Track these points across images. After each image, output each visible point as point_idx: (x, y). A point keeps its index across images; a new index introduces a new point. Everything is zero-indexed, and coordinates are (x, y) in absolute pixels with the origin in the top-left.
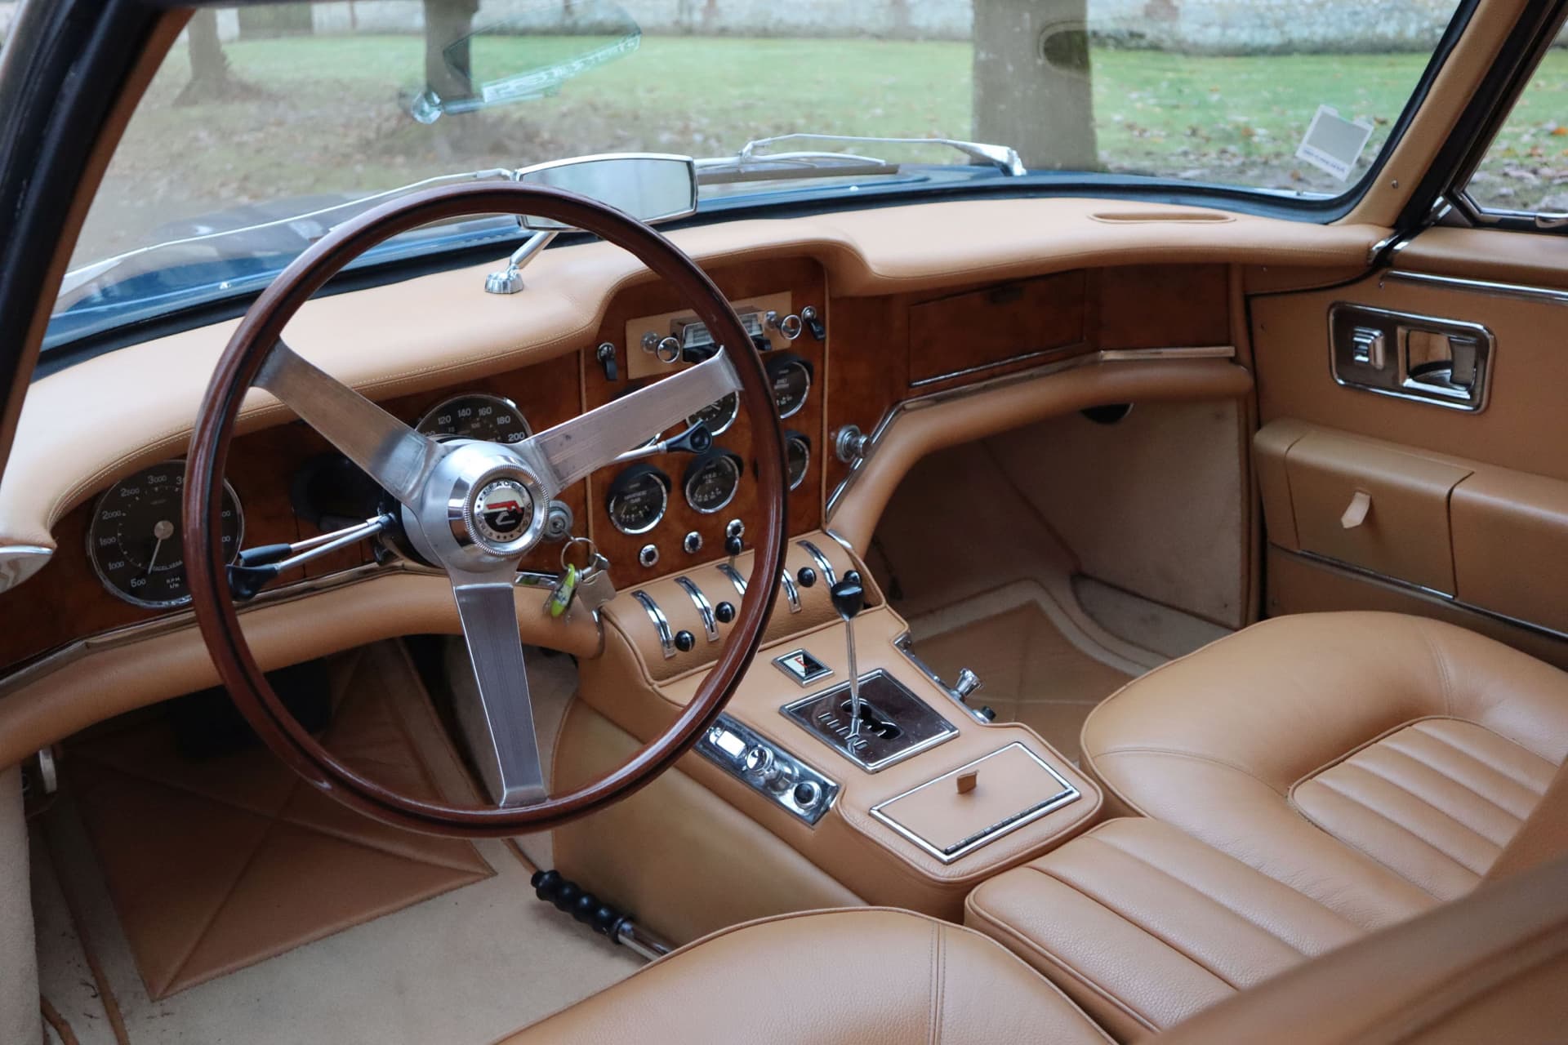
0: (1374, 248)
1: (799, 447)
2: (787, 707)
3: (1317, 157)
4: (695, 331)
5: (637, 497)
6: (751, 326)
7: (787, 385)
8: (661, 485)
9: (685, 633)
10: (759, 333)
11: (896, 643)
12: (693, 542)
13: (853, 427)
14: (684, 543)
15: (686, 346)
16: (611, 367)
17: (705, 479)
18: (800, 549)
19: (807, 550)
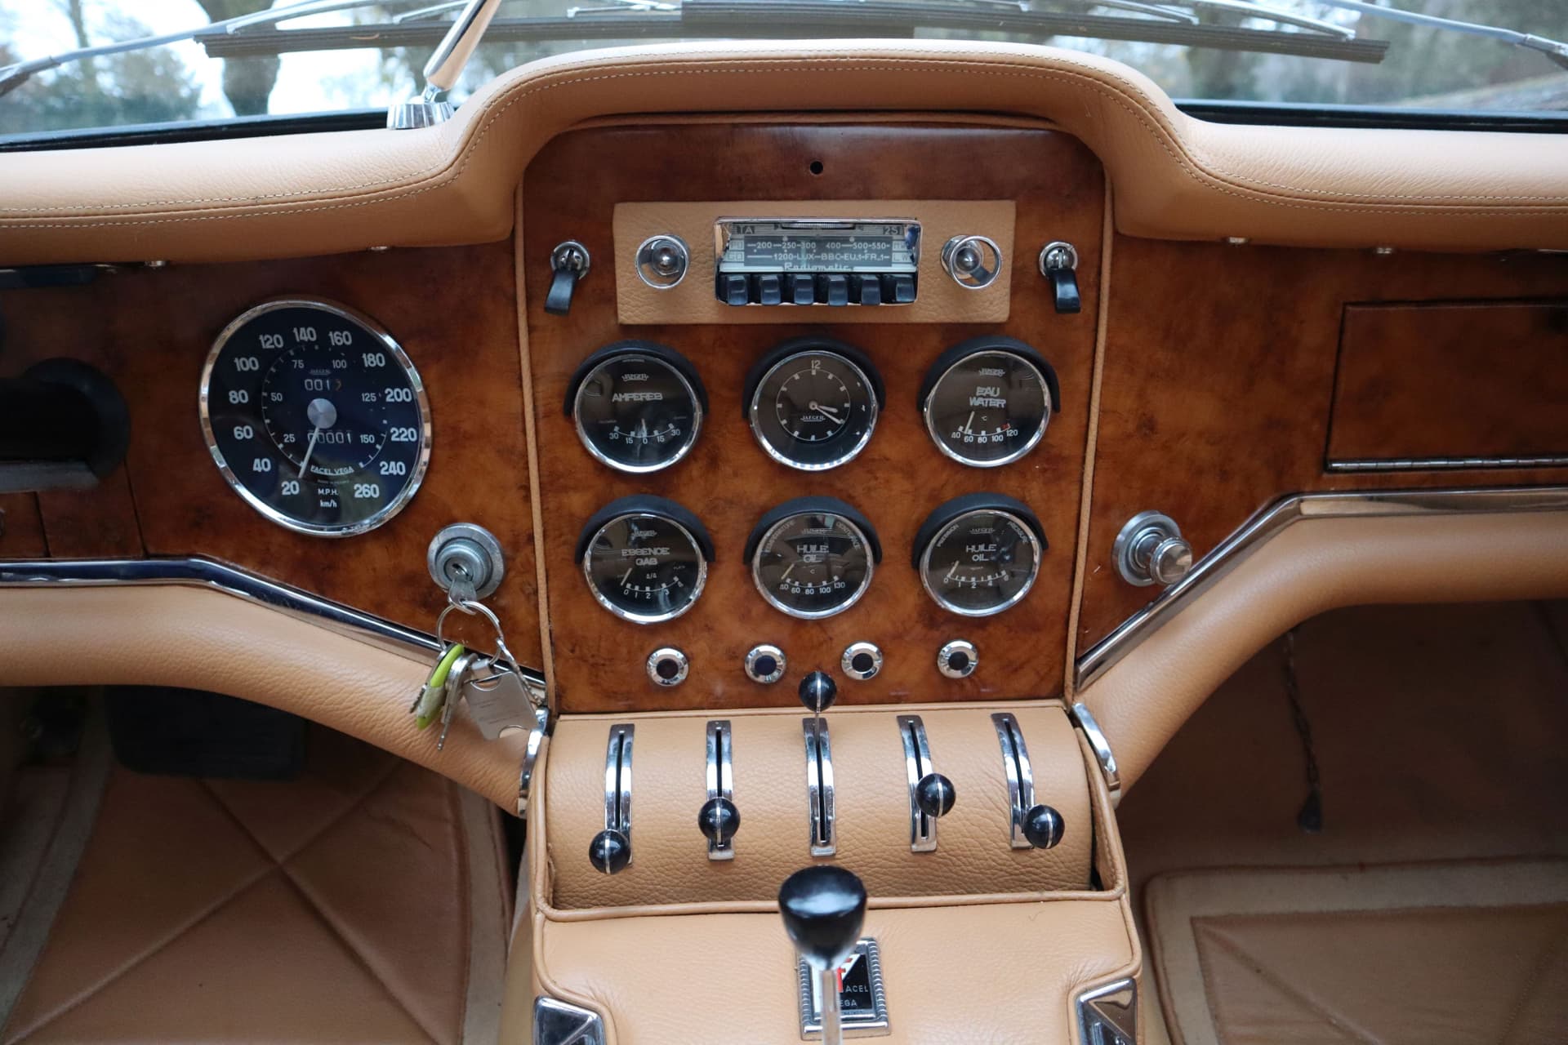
1: (1018, 531)
4: (749, 240)
5: (652, 556)
6: (889, 252)
7: (1003, 402)
8: (695, 545)
9: (614, 836)
10: (911, 269)
11: (1083, 998)
12: (765, 665)
13: (1168, 520)
14: (745, 661)
15: (725, 268)
16: (562, 290)
17: (801, 554)
18: (991, 729)
19: (1001, 736)
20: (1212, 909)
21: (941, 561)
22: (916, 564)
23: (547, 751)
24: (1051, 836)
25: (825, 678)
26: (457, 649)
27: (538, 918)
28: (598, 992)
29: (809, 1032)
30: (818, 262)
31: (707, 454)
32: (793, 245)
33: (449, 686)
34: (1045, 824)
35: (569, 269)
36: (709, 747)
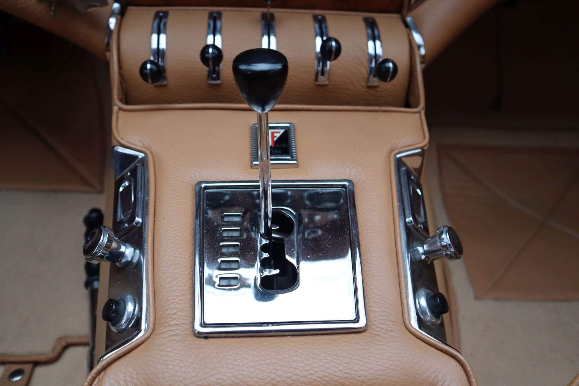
9: (152, 62)
11: (398, 156)
18: (362, 25)
19: (367, 28)
24: (390, 75)
27: (115, 108)
28: (145, 144)
29: (255, 164)
34: (388, 69)
36: (209, 26)
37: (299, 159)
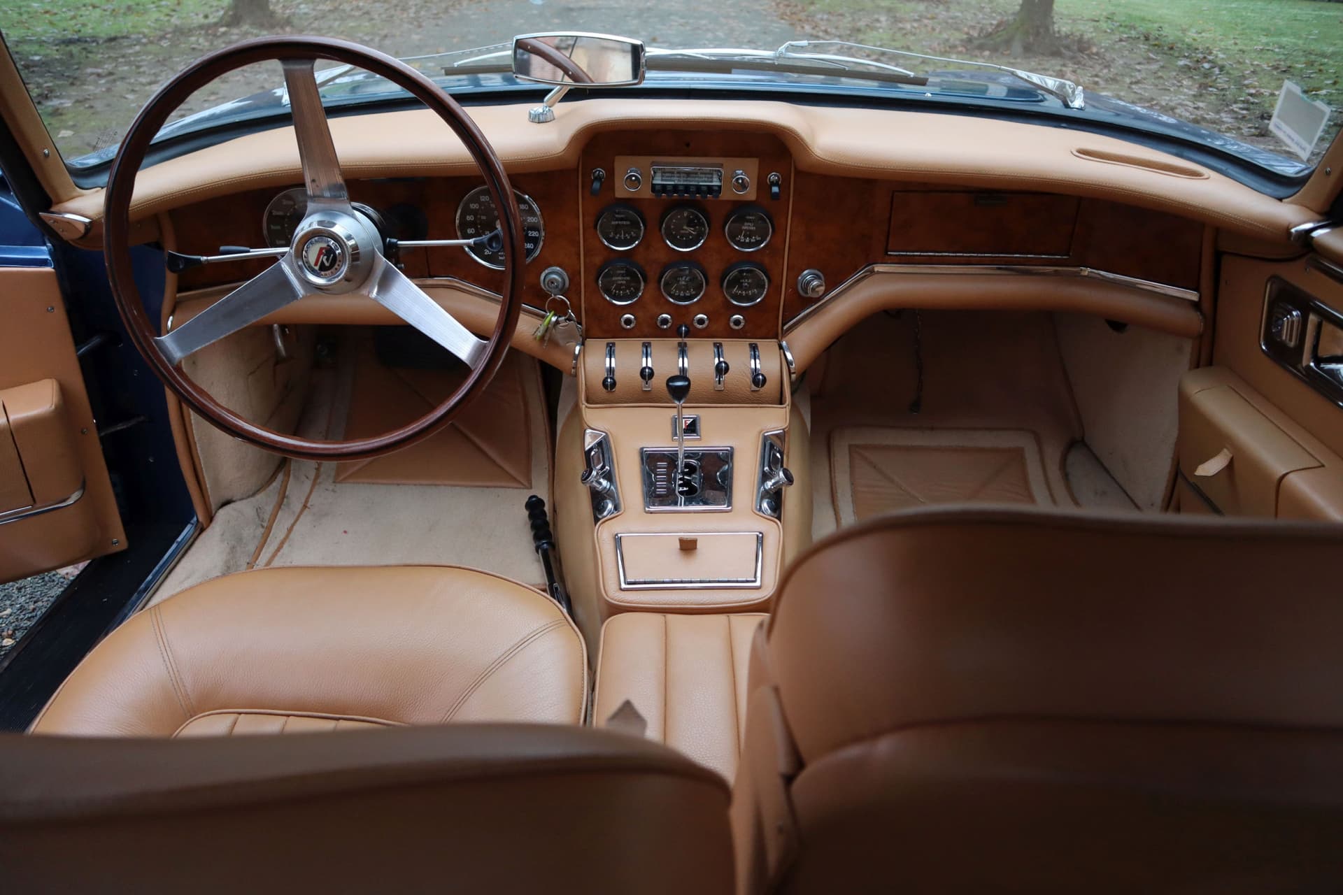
0: (1293, 230)
1: (760, 275)
2: (645, 449)
3: (1285, 132)
4: (662, 173)
5: (624, 280)
6: (712, 178)
7: (755, 228)
8: (639, 275)
9: (611, 378)
10: (718, 184)
11: (766, 434)
12: (665, 321)
13: (816, 272)
14: (657, 319)
15: (655, 182)
16: (596, 185)
17: (679, 281)
18: (748, 349)
19: (751, 351)
20: (859, 441)
21: (731, 284)
22: (721, 286)
23: (583, 351)
24: (762, 384)
25: (685, 327)
26: (552, 313)
27: (584, 407)
28: (606, 427)
29: (675, 438)
30: (686, 181)
31: (645, 244)
32: (678, 175)
33: (550, 326)
34: (759, 379)
35: (598, 178)
36: (643, 352)
37: (702, 434)
